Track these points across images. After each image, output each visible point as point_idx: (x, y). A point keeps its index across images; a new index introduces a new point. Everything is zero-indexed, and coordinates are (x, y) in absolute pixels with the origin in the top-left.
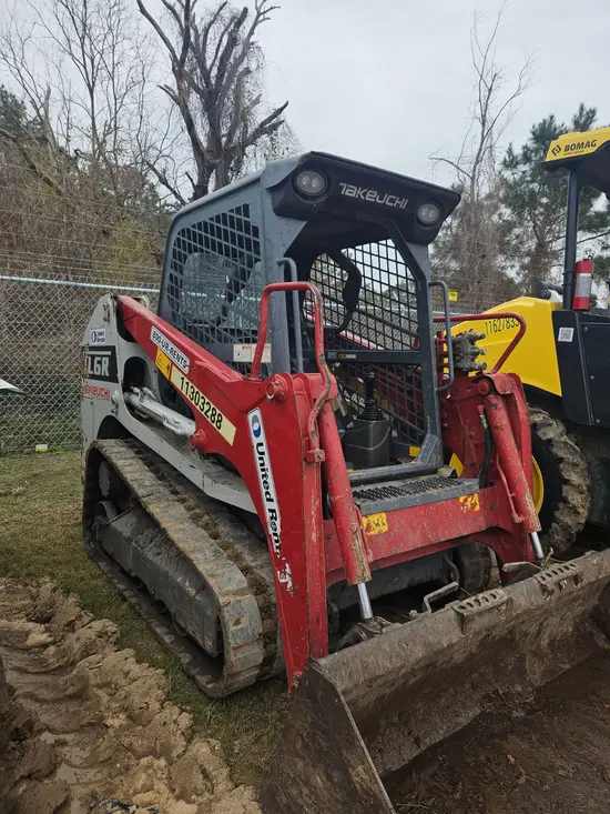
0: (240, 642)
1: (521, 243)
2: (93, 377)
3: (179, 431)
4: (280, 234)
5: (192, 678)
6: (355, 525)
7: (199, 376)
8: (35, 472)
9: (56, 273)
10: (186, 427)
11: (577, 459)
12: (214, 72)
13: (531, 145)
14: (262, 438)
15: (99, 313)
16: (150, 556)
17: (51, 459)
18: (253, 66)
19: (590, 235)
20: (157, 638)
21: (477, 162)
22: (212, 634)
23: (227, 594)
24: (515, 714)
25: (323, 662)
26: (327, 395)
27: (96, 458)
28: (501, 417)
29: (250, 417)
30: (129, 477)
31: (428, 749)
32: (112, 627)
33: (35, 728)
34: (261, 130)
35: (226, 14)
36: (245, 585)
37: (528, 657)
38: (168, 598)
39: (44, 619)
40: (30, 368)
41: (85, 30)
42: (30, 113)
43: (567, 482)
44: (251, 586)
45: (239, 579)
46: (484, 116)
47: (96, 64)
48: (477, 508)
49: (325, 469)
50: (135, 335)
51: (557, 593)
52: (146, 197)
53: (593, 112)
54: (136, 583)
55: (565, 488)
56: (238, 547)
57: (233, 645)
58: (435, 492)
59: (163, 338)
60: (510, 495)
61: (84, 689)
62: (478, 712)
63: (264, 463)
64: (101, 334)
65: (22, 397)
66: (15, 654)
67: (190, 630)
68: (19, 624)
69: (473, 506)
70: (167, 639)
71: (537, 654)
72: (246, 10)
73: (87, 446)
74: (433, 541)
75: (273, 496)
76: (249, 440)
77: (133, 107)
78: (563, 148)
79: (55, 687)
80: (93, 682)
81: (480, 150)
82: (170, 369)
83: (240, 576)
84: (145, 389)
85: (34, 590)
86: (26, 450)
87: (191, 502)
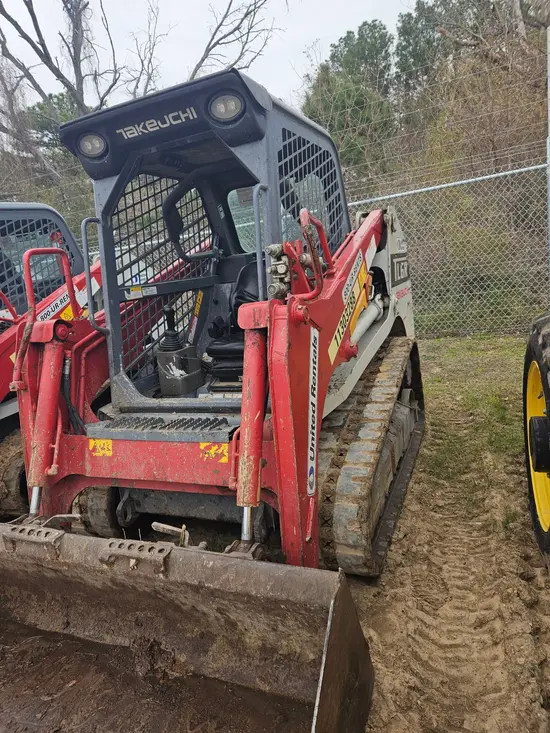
48: (224, 460)
74: (158, 478)
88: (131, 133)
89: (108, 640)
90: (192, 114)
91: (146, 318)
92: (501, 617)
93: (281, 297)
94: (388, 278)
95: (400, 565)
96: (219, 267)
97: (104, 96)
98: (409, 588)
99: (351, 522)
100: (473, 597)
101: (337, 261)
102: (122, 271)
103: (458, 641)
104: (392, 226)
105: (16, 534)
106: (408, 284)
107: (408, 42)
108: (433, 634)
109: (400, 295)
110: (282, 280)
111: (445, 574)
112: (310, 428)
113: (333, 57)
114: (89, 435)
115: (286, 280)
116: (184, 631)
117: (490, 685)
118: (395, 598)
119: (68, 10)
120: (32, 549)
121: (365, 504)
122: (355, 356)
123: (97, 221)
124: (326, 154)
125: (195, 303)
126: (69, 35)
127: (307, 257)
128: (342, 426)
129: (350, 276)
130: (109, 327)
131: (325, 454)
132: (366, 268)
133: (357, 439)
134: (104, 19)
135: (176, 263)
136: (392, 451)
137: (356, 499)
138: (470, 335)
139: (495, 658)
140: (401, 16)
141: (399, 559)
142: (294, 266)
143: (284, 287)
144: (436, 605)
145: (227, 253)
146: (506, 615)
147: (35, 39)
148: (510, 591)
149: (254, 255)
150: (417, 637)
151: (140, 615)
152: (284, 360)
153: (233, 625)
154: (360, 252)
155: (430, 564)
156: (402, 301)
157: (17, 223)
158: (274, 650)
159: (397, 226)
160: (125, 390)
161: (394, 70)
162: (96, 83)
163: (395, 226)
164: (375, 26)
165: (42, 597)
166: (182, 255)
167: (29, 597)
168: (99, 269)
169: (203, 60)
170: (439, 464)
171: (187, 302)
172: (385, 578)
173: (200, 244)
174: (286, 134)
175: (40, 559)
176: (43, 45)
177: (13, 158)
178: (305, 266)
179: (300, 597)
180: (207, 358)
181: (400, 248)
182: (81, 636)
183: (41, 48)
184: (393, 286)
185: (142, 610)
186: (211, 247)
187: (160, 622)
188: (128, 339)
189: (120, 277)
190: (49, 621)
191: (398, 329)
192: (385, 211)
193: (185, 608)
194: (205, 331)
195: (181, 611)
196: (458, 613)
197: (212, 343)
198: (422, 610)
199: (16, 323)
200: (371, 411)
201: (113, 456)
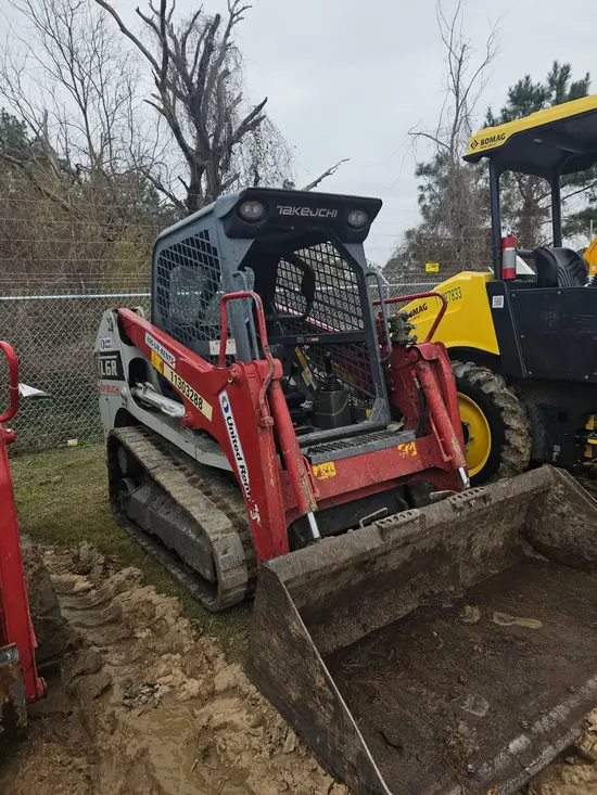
0: (227, 567)
1: (510, 203)
2: (106, 377)
3: (172, 414)
4: (233, 252)
5: (200, 602)
6: (302, 470)
7: (183, 369)
8: (69, 463)
9: (70, 288)
10: (178, 410)
11: (517, 407)
12: (195, 79)
13: (509, 107)
14: (230, 414)
15: (104, 325)
16: (162, 515)
17: (83, 452)
18: (231, 67)
19: (577, 189)
20: (173, 577)
21: (454, 133)
22: (209, 565)
23: (217, 532)
24: (445, 606)
25: (271, 562)
26: (272, 375)
27: (115, 444)
28: (430, 378)
29: (221, 397)
30: (140, 455)
31: (372, 632)
32: (137, 572)
33: (84, 644)
34: (245, 127)
35: (200, 22)
36: (230, 525)
37: (461, 566)
38: (178, 547)
39: (86, 572)
40: (56, 374)
41: (72, 55)
42: (31, 135)
43: (508, 427)
44: (235, 526)
45: (224, 521)
46: (457, 87)
47: (86, 85)
48: (415, 453)
49: (276, 431)
50: (134, 340)
51: (467, 510)
52: (148, 198)
53: (567, 69)
54: (154, 539)
55: (507, 432)
56: (226, 500)
57: (223, 569)
58: (375, 443)
59: (155, 341)
60: (439, 440)
61: (119, 616)
62: (416, 606)
63: (233, 432)
64: (108, 341)
65: (51, 401)
66: (65, 598)
67: (195, 566)
68: (66, 577)
69: (411, 452)
70: (180, 577)
71: (471, 564)
72: (218, 17)
73: (106, 435)
74: (376, 481)
75: (242, 456)
76: (222, 416)
77: (124, 121)
78: (479, 143)
79: (99, 617)
80: (125, 610)
81: (456, 120)
82: (162, 365)
83: (227, 520)
84: (147, 383)
85: (76, 551)
86: (60, 445)
87: (190, 470)
88: (287, 211)
90: (334, 214)
120: (403, 530)
151: (413, 580)
175: (411, 535)
182: (382, 625)
201: (337, 475)
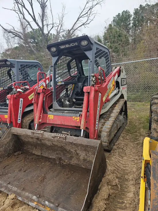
88: (62, 47)
89: (50, 157)
90: (76, 44)
91: (61, 90)
92: (137, 160)
93: (93, 85)
94: (120, 84)
95: (116, 149)
96: (78, 79)
97: (49, 31)
98: (117, 153)
99: (105, 137)
100: (131, 156)
101: (107, 79)
102: (57, 78)
103: (126, 163)
104: (122, 71)
105: (34, 132)
106: (126, 86)
107: (136, 17)
108: (121, 162)
109: (123, 88)
110: (93, 82)
111: (126, 152)
112: (97, 115)
113: (114, 21)
114: (48, 114)
115: (95, 82)
116: (67, 156)
117: (132, 171)
118: (114, 155)
119: (41, 7)
120: (37, 135)
121: (108, 133)
122: (109, 101)
123: (53, 66)
124: (107, 53)
125: (72, 87)
126: (41, 14)
127: (99, 77)
128: (105, 118)
129: (110, 82)
130: (53, 91)
131: (100, 123)
132: (114, 81)
133: (108, 120)
134: (51, 10)
135: (69, 77)
136: (117, 125)
137: (107, 132)
138: (144, 101)
139: (134, 167)
140: (135, 9)
141: (116, 148)
142: (97, 79)
143: (94, 83)
144: (122, 157)
145: (81, 75)
146: (138, 159)
147: (32, 15)
148: (140, 155)
149: (88, 76)
150: (117, 162)
151: (58, 152)
152: (93, 99)
153: (78, 154)
154: (113, 77)
155: (123, 149)
156: (124, 90)
157: (26, 65)
158: (86, 160)
159: (124, 71)
160: (56, 105)
161: (131, 25)
162: (47, 27)
163: (123, 71)
164: (127, 12)
165: (36, 148)
166: (70, 75)
167: (33, 148)
168: (49, 77)
169: (77, 22)
170: (129, 130)
171: (70, 87)
172: (112, 151)
173: (74, 73)
174: (97, 49)
175: (39, 137)
176: (34, 17)
177: (24, 47)
178: (99, 79)
179: (92, 145)
180: (74, 100)
181: (124, 77)
182: (45, 156)
183: (33, 17)
184: (121, 86)
185: (58, 151)
186: (77, 74)
187: (62, 154)
188: (57, 94)
189: (56, 79)
190: (37, 152)
191: (122, 97)
192: (121, 67)
193: (68, 150)
194: (74, 94)
195: (67, 151)
196: (127, 159)
197: (76, 97)
198: (120, 157)
199: (30, 89)
200: (112, 115)
201: (53, 119)
